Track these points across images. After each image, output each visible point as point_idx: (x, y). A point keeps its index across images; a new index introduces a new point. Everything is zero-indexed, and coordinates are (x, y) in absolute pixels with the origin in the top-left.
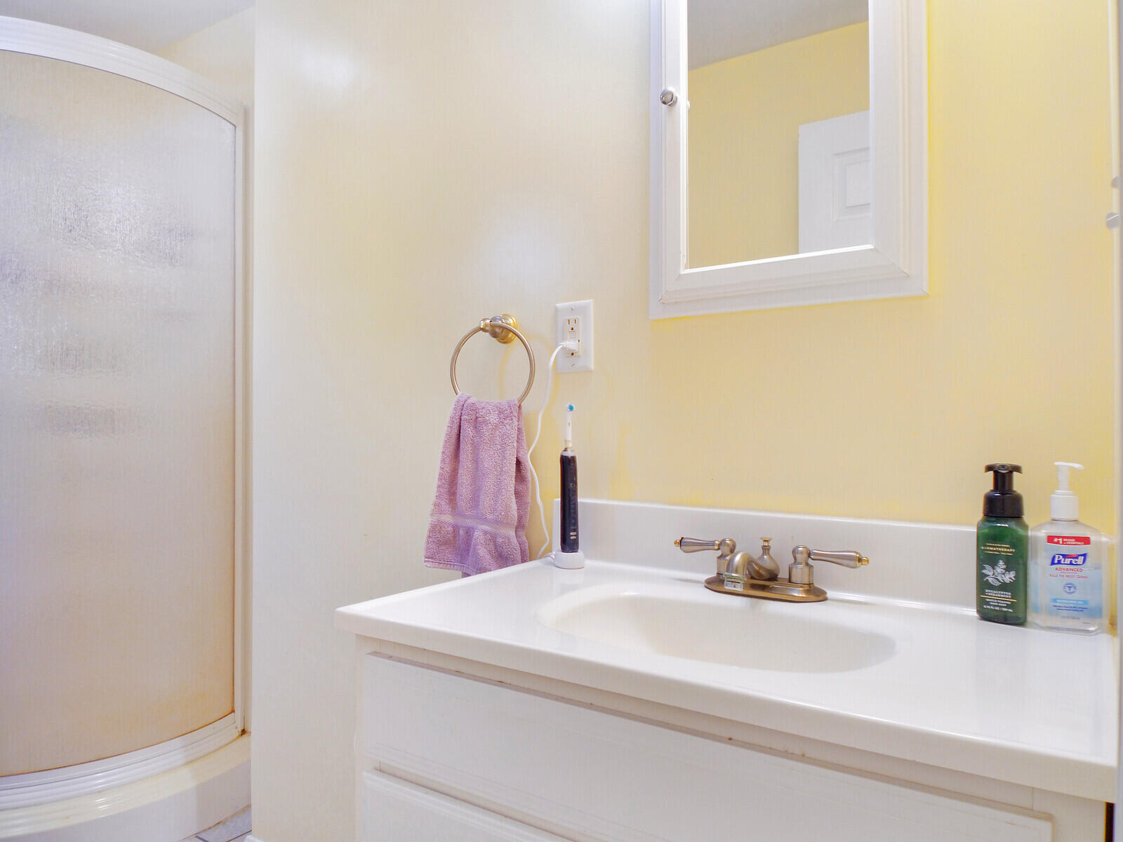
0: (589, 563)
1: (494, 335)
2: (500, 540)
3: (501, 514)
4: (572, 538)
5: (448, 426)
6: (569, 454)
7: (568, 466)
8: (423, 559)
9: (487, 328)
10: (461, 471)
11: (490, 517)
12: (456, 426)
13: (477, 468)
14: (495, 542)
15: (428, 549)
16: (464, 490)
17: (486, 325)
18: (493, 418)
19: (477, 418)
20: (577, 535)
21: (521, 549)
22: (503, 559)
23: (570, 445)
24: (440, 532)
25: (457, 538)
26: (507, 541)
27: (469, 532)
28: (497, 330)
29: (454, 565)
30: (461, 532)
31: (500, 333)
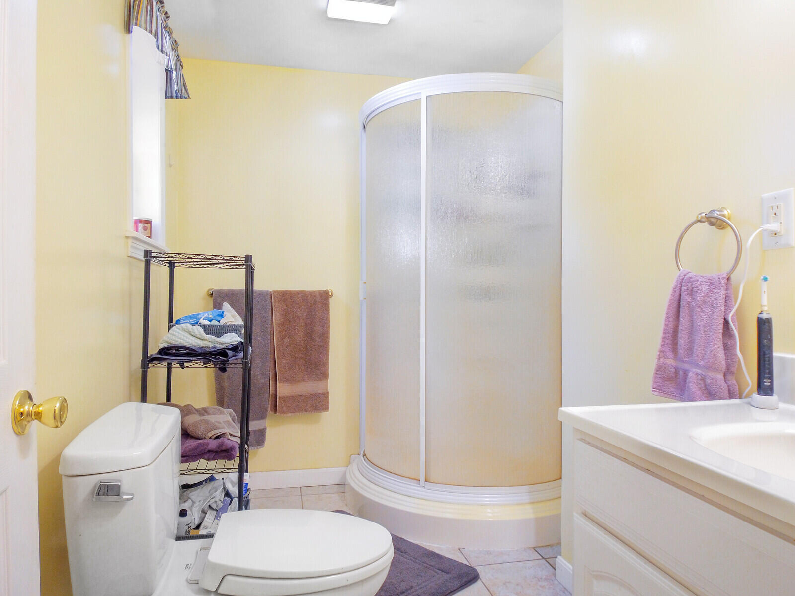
0: (782, 406)
1: (712, 224)
2: (708, 381)
3: (709, 361)
4: (765, 384)
5: (672, 295)
6: (764, 316)
7: (764, 327)
8: (652, 389)
9: (703, 220)
10: (680, 328)
11: (701, 363)
12: (677, 295)
13: (692, 326)
14: (704, 382)
15: (655, 382)
16: (682, 342)
17: (702, 217)
18: (705, 288)
19: (693, 288)
20: (772, 383)
21: (729, 390)
22: (710, 394)
23: (765, 309)
24: (665, 372)
25: (678, 377)
26: (714, 382)
27: (686, 373)
28: (712, 220)
29: (676, 396)
30: (681, 373)
31: (716, 222)
